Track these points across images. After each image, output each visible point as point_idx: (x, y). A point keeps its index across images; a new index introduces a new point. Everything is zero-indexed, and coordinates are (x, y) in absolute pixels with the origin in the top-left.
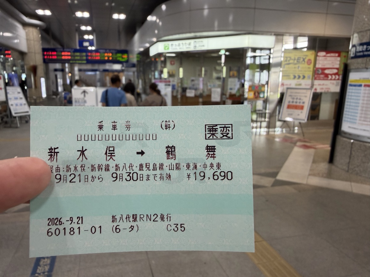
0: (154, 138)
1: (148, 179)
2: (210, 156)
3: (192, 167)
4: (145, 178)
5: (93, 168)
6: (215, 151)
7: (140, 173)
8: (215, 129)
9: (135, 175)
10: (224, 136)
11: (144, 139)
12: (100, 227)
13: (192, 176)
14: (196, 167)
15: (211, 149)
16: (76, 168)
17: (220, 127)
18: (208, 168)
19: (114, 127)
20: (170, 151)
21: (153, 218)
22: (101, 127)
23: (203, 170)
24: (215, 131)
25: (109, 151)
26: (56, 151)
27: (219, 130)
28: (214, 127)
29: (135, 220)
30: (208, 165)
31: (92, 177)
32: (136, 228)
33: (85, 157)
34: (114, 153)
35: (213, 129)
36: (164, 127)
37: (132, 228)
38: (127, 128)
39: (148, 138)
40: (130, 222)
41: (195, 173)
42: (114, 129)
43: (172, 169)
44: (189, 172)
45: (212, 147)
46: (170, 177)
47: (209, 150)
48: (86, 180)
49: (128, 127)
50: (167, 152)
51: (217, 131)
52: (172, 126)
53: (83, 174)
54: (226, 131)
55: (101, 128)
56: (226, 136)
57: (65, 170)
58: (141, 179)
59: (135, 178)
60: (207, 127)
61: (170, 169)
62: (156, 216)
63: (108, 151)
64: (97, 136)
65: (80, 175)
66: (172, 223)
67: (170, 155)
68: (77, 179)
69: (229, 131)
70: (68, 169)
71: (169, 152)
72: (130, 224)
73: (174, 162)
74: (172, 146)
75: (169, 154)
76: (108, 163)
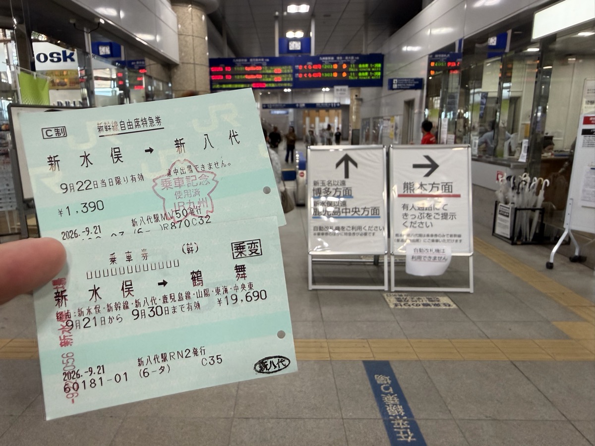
0: (177, 265)
1: (175, 311)
2: (241, 276)
3: (222, 291)
4: (171, 311)
5: (109, 309)
6: (245, 271)
7: (164, 306)
8: (243, 246)
9: (159, 309)
10: (252, 253)
11: (165, 267)
12: (125, 373)
13: (224, 301)
14: (226, 291)
15: (240, 269)
16: (89, 311)
17: (248, 244)
18: (240, 289)
19: (129, 259)
20: (196, 277)
21: (185, 354)
23: (234, 292)
24: (243, 249)
26: (64, 294)
27: (247, 247)
29: (165, 359)
31: (110, 318)
32: (166, 369)
33: (98, 296)
34: (132, 288)
35: (240, 246)
36: (186, 251)
37: (162, 369)
39: (169, 266)
40: (159, 362)
41: (226, 297)
43: (201, 296)
44: (219, 297)
45: (241, 266)
46: (199, 306)
48: (103, 323)
49: (145, 257)
50: (192, 278)
52: (195, 249)
53: (98, 317)
54: (255, 247)
55: (113, 261)
56: (255, 252)
57: (77, 314)
58: (167, 312)
59: (159, 313)
60: (234, 246)
61: (198, 296)
62: (188, 351)
63: (124, 286)
64: (110, 271)
65: (95, 318)
66: (207, 356)
67: (196, 281)
68: (92, 323)
70: (81, 313)
72: (159, 365)
73: (201, 289)
74: (197, 271)
76: (125, 299)
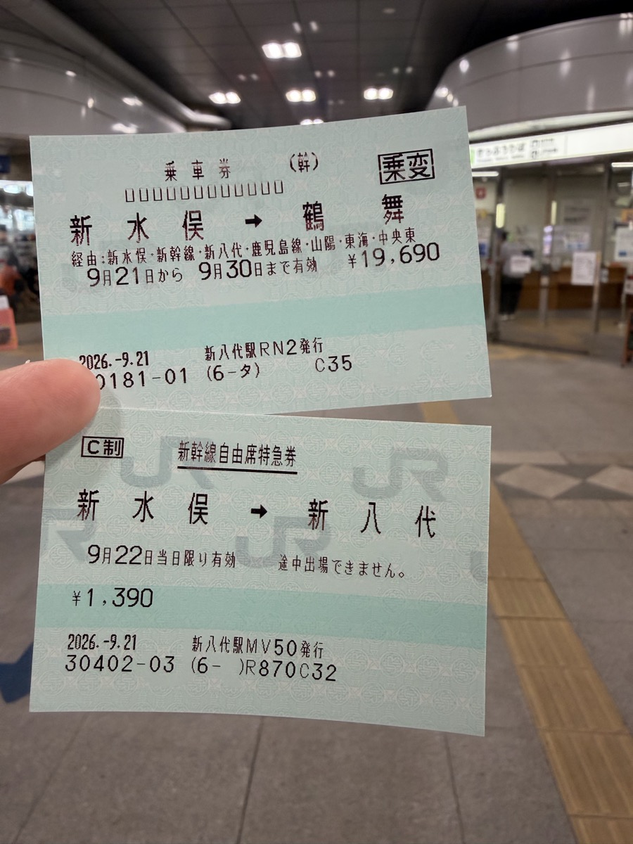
0: (279, 190)
1: (272, 271)
2: (393, 216)
3: (357, 242)
4: (265, 270)
5: (161, 256)
6: (401, 207)
7: (254, 260)
8: (399, 162)
9: (245, 265)
10: (417, 174)
11: (259, 192)
12: (184, 370)
13: (359, 260)
14: (365, 241)
15: (393, 203)
16: (127, 256)
17: (408, 158)
18: (390, 240)
19: (198, 173)
20: (312, 213)
21: (286, 348)
22: (171, 174)
23: (380, 245)
24: (399, 166)
25: (191, 220)
26: (86, 223)
27: (407, 162)
28: (396, 159)
29: (251, 353)
30: (390, 235)
31: (161, 273)
32: (253, 370)
33: (144, 233)
34: (201, 224)
35: (394, 162)
36: (296, 166)
37: (246, 369)
38: (222, 174)
39: (266, 191)
40: (242, 357)
41: (365, 253)
42: (198, 177)
43: (319, 248)
44: (351, 251)
45: (394, 197)
46: (315, 266)
47: (389, 205)
48: (150, 279)
49: (225, 172)
50: (305, 216)
51: (403, 165)
52: (312, 164)
53: (142, 268)
54: (421, 164)
55: (171, 176)
56: (421, 173)
57: (107, 261)
58: (258, 272)
59: (246, 272)
60: (382, 160)
61: (315, 248)
62: (291, 344)
63: (188, 220)
64: (164, 192)
65: (135, 269)
66: (325, 354)
67: (312, 221)
68: (131, 277)
69: (426, 163)
70: (112, 258)
71: (310, 215)
72: (241, 363)
73: (321, 235)
74: (314, 203)
75: (310, 219)
76: (189, 243)
